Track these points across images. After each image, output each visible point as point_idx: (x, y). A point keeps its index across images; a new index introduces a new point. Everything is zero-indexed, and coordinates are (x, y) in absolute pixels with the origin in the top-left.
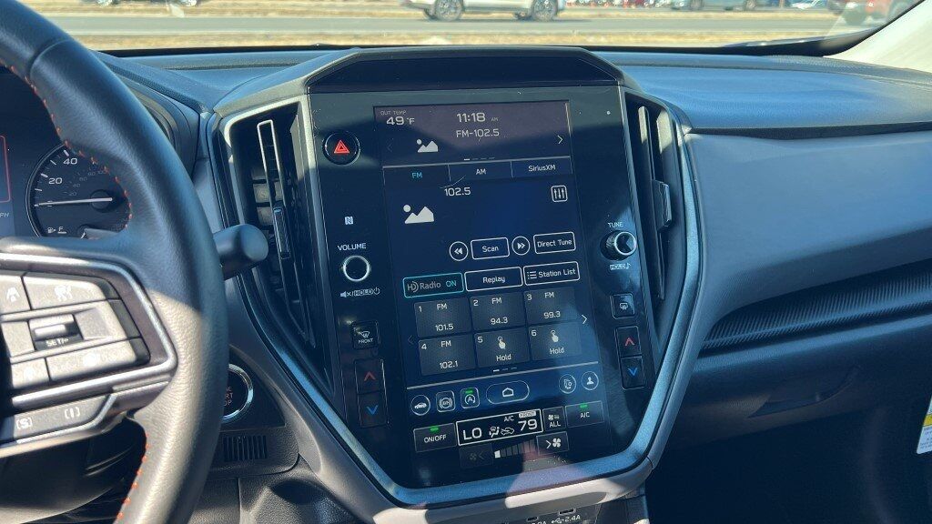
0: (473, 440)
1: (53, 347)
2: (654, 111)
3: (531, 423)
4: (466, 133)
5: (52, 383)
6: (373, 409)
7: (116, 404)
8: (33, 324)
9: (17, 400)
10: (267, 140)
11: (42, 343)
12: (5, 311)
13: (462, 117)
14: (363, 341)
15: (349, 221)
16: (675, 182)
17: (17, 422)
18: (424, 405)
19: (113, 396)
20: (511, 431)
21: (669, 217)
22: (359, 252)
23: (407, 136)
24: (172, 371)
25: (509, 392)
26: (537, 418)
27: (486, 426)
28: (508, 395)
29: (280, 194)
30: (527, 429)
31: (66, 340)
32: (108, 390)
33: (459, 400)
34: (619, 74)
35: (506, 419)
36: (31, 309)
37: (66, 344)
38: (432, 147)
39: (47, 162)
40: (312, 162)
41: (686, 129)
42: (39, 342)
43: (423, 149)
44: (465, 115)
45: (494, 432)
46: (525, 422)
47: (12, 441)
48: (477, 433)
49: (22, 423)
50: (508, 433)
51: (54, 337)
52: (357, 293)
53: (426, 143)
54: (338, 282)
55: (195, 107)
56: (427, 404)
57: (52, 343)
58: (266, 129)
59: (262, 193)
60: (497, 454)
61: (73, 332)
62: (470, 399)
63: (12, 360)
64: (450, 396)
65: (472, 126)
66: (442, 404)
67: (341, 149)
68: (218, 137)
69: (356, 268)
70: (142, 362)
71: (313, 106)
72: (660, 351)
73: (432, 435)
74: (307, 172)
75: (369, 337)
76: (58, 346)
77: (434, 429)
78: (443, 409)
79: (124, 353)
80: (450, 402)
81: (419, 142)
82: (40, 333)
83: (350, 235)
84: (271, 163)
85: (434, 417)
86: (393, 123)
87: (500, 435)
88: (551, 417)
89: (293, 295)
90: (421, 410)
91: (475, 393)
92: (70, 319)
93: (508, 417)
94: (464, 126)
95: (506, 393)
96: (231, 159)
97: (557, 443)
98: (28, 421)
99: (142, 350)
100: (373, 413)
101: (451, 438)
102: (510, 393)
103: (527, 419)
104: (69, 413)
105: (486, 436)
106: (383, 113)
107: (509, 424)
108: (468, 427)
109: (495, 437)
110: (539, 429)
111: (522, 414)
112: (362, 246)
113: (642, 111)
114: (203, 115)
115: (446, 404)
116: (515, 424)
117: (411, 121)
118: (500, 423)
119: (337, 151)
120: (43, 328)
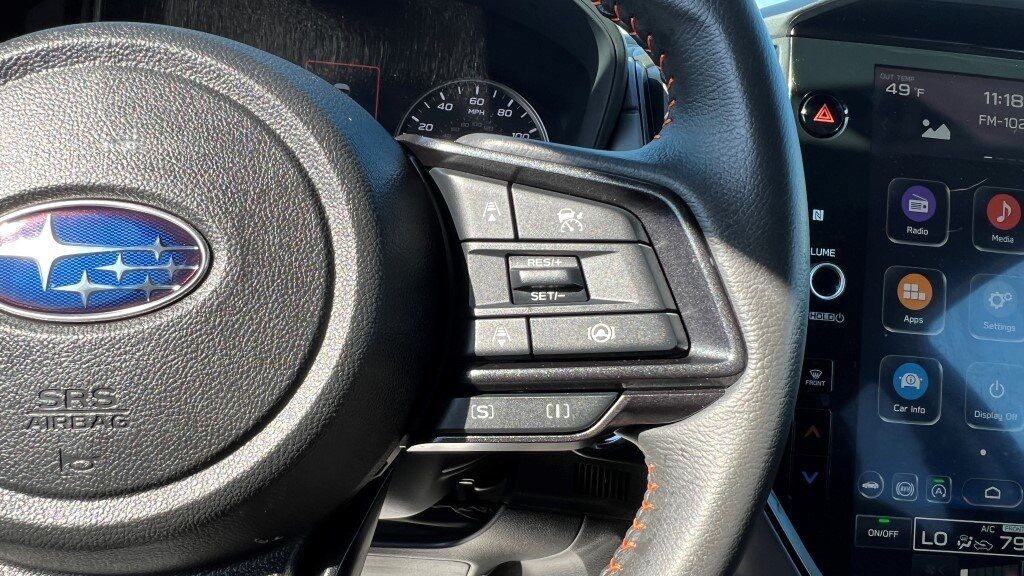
0: (934, 547)
1: (539, 303)
3: (1018, 541)
4: (993, 120)
5: (534, 359)
6: (810, 476)
7: (623, 412)
8: (515, 263)
9: (477, 373)
11: (524, 293)
12: (472, 235)
13: (991, 97)
14: (812, 382)
15: (818, 215)
17: (472, 407)
18: (875, 486)
19: (620, 400)
20: (988, 546)
23: (915, 111)
25: (992, 493)
27: (955, 532)
28: (992, 496)
30: (1010, 549)
31: (562, 295)
32: (614, 387)
33: (923, 489)
35: (984, 529)
36: (516, 239)
37: (560, 302)
38: (943, 133)
39: (421, 104)
42: (519, 291)
43: (929, 134)
44: (995, 94)
45: (965, 542)
46: (1010, 538)
47: (459, 434)
48: (941, 539)
49: (482, 411)
50: (984, 549)
51: (545, 287)
53: (935, 126)
56: (880, 484)
57: (540, 296)
60: (965, 573)
61: (576, 285)
62: (939, 491)
63: (477, 312)
64: (913, 480)
65: (1003, 111)
66: (899, 488)
67: (824, 116)
69: (827, 281)
73: (881, 527)
75: (820, 379)
76: (548, 302)
77: (884, 520)
78: (900, 496)
80: (911, 489)
81: (926, 123)
82: (524, 276)
85: (886, 505)
86: (894, 92)
87: (971, 549)
90: (870, 491)
91: (946, 484)
92: (572, 263)
93: (987, 526)
94: (990, 110)
95: (990, 493)
98: (489, 410)
99: (678, 333)
100: (810, 481)
101: (905, 538)
102: (996, 494)
103: (1013, 535)
104: (553, 411)
105: (952, 545)
106: (884, 76)
107: (986, 536)
108: (930, 528)
109: (965, 549)
111: (1007, 527)
112: (830, 252)
115: (905, 490)
116: (996, 538)
117: (919, 92)
118: (974, 532)
119: (818, 118)
120: (530, 270)
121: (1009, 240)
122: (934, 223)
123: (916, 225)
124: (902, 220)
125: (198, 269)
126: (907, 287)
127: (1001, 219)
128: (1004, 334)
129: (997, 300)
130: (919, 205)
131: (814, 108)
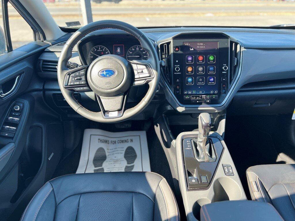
0: (194, 99)
2: (236, 44)
5: (140, 78)
6: (178, 92)
7: (147, 81)
9: (135, 80)
10: (165, 47)
12: (134, 69)
14: (177, 81)
15: (177, 61)
16: (239, 58)
17: (135, 82)
19: (146, 80)
21: (236, 64)
22: (178, 66)
23: (188, 48)
24: (154, 78)
26: (205, 97)
27: (196, 97)
28: (201, 92)
29: (166, 56)
30: (203, 98)
32: (146, 79)
33: (192, 92)
34: (229, 37)
36: (138, 69)
38: (192, 49)
39: (130, 50)
40: (172, 52)
41: (243, 48)
42: (138, 73)
43: (191, 50)
44: (199, 44)
45: (197, 98)
50: (200, 99)
52: (177, 73)
53: (191, 48)
54: (174, 71)
55: (154, 41)
56: (187, 92)
57: (140, 73)
58: (165, 45)
59: (164, 56)
60: (198, 102)
61: (142, 72)
62: (194, 92)
63: (135, 75)
65: (200, 46)
66: (189, 92)
67: (177, 49)
68: (158, 46)
69: (177, 69)
70: (150, 76)
71: (173, 42)
72: (230, 88)
73: (187, 97)
74: (171, 54)
79: (148, 75)
80: (191, 92)
81: (190, 48)
82: (138, 72)
83: (177, 64)
84: (166, 51)
85: (188, 94)
86: (186, 45)
88: (208, 97)
89: (167, 73)
90: (185, 93)
92: (142, 70)
93: (200, 96)
94: (199, 46)
96: (159, 51)
97: (208, 101)
98: (137, 82)
99: (150, 75)
101: (190, 98)
105: (196, 98)
106: (185, 43)
108: (193, 97)
110: (205, 98)
111: (203, 96)
112: (179, 66)
113: (234, 44)
114: (155, 43)
115: (190, 93)
116: (201, 97)
117: (189, 45)
118: (199, 97)
119: (176, 49)
120: (139, 71)
121: (201, 62)
122: (192, 61)
123: (190, 61)
124: (188, 61)
125: (115, 73)
126: (189, 69)
127: (200, 59)
128: (201, 73)
129: (200, 69)
130: (190, 59)
131: (176, 48)
